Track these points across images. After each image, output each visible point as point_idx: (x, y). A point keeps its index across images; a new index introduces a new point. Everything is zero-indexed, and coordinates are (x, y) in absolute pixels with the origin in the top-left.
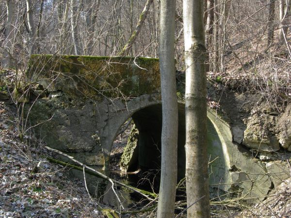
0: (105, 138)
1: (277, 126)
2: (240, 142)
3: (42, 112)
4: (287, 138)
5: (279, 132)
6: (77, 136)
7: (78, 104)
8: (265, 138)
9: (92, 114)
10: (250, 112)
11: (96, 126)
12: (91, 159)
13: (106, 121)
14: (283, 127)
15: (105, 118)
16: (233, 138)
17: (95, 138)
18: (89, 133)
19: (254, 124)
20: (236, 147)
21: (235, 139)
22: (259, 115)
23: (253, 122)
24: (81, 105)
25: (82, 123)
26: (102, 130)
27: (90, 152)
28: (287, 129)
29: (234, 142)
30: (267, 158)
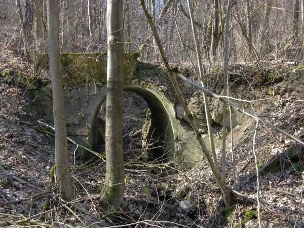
0: (88, 115)
1: (212, 105)
2: (181, 118)
3: (46, 96)
4: (217, 115)
5: (213, 110)
6: (69, 113)
7: (69, 89)
8: (200, 115)
9: (77, 97)
10: (192, 94)
11: (81, 106)
12: (79, 131)
13: (88, 102)
14: (216, 106)
15: (87, 100)
16: (176, 115)
17: (81, 115)
18: (77, 111)
19: (194, 103)
20: (179, 121)
21: (178, 116)
22: (199, 96)
23: (192, 102)
24: (71, 90)
25: (72, 103)
26: (85, 109)
27: (79, 125)
28: (219, 108)
29: (177, 118)
30: (203, 131)
